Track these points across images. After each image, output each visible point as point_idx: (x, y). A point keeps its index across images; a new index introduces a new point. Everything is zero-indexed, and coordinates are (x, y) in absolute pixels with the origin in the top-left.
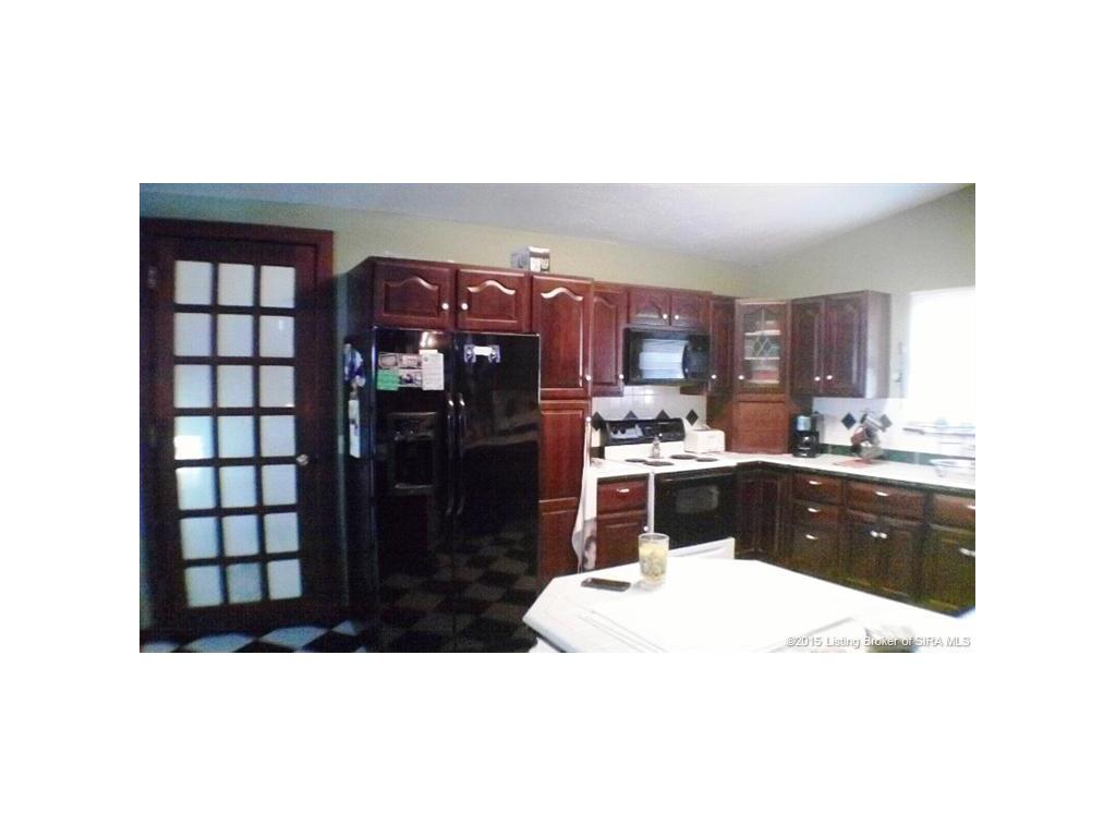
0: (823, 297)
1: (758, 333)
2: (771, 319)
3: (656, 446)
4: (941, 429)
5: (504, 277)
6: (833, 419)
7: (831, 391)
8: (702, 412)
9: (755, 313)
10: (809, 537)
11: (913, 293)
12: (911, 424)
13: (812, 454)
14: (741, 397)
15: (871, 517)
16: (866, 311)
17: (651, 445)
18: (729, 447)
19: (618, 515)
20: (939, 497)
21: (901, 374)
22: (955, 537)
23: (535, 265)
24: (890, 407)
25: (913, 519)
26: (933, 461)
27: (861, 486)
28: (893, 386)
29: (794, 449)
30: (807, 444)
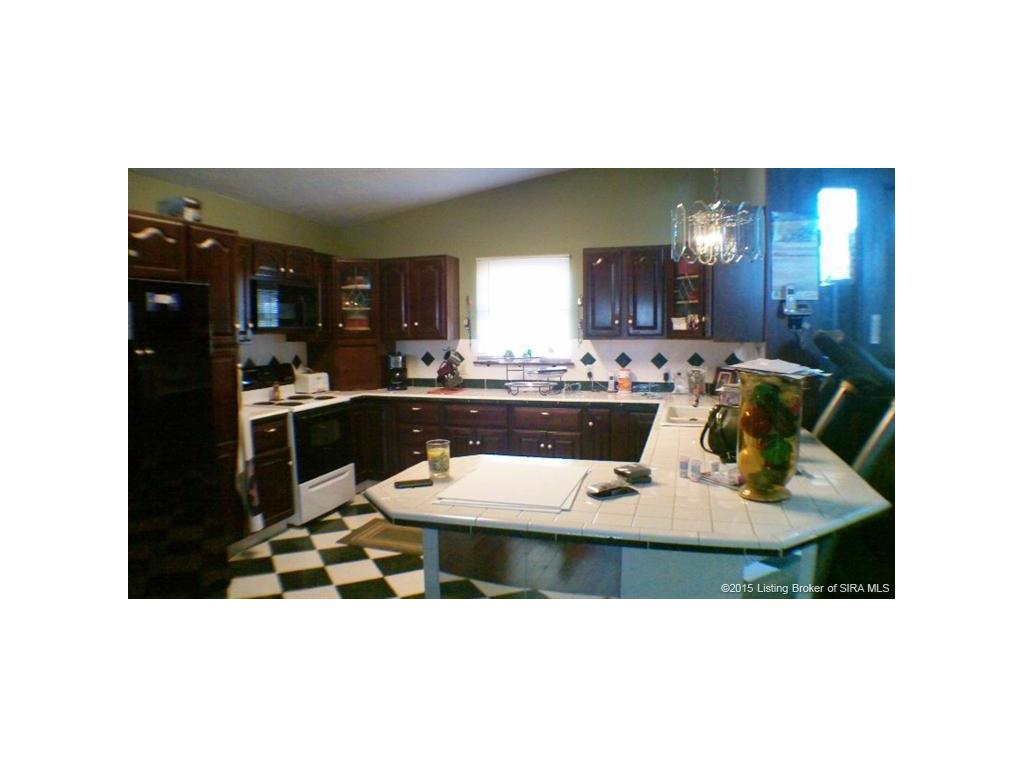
0: (407, 259)
1: (352, 287)
2: (361, 275)
3: (276, 390)
4: (509, 361)
5: (164, 224)
6: (414, 358)
7: (417, 335)
8: (303, 357)
9: (350, 270)
10: (416, 453)
11: (477, 259)
12: (479, 358)
13: (403, 387)
14: (339, 342)
15: (467, 430)
16: (445, 271)
17: (271, 389)
18: (333, 387)
19: (272, 452)
20: (517, 409)
21: (469, 321)
22: (534, 436)
23: (190, 215)
24: (462, 346)
25: (499, 427)
26: (506, 384)
27: (455, 407)
28: (463, 330)
29: (387, 384)
30: (399, 379)
